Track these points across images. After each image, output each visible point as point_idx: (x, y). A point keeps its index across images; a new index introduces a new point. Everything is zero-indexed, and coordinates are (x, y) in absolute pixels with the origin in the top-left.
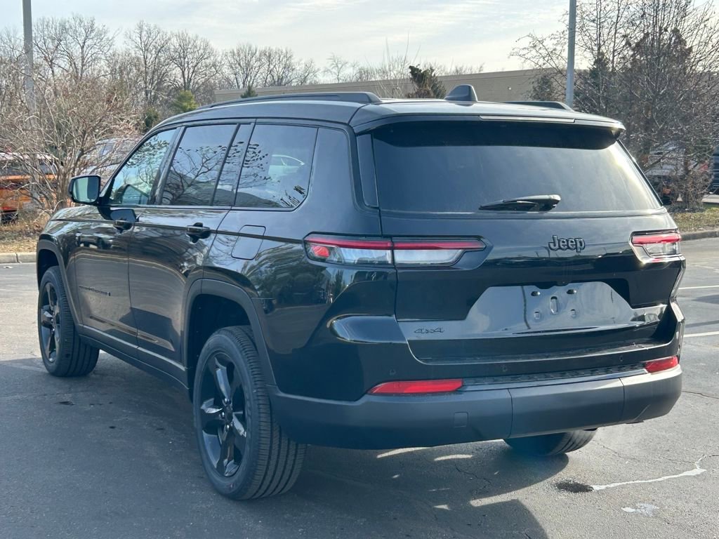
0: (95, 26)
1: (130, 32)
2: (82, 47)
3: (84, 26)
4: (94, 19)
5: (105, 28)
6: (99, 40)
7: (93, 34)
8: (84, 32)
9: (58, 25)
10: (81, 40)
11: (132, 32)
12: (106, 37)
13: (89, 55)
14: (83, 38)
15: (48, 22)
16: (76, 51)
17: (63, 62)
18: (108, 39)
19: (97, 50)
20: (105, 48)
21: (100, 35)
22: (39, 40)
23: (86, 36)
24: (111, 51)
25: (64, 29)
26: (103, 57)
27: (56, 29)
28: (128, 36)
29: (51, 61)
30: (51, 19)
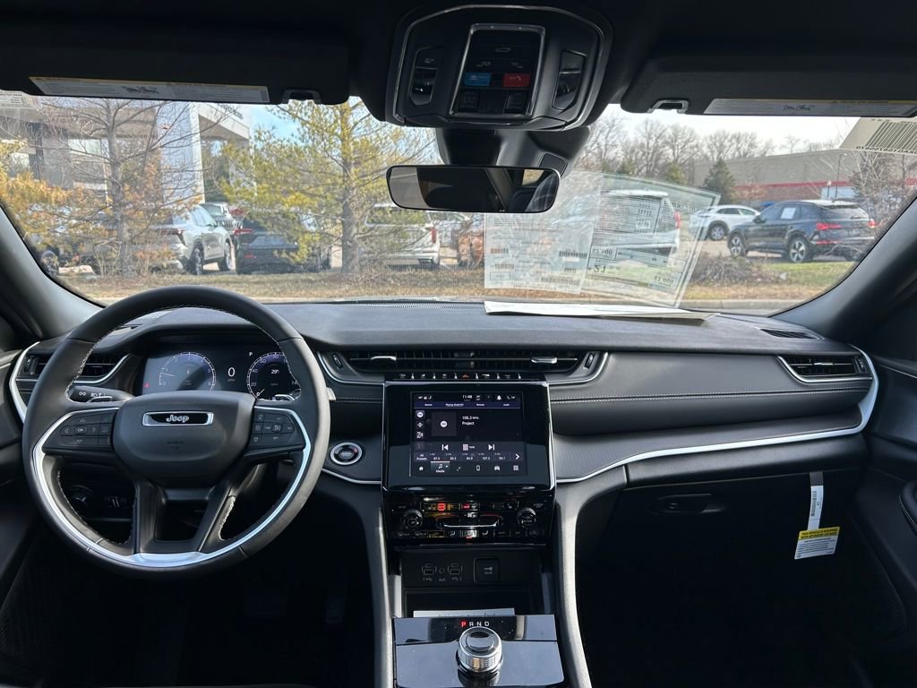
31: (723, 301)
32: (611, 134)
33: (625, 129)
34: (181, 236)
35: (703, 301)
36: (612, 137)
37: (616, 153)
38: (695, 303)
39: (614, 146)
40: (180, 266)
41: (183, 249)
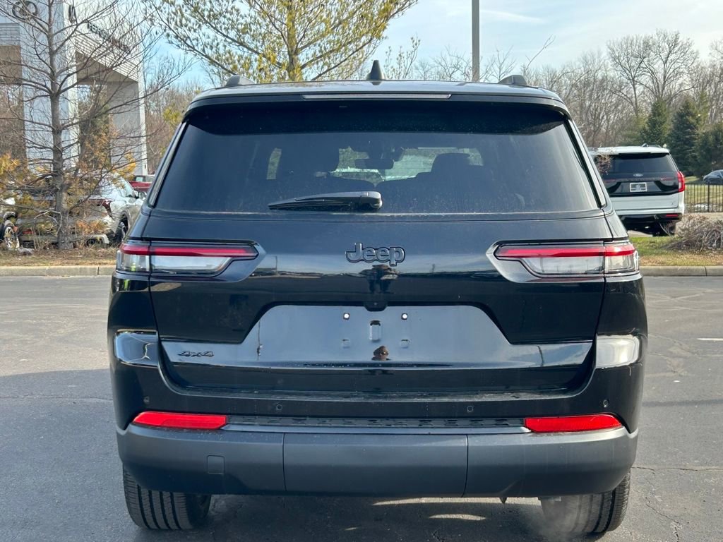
0: (679, 41)
1: (716, 43)
2: (665, 63)
3: (668, 40)
4: (679, 33)
5: (690, 41)
6: (682, 54)
7: (676, 49)
8: (667, 46)
9: (642, 42)
10: (664, 55)
11: (718, 43)
12: (690, 51)
13: (672, 70)
14: (666, 53)
15: (632, 41)
16: (658, 66)
17: (645, 79)
18: (692, 53)
19: (680, 64)
20: (689, 61)
21: (684, 50)
22: (622, 58)
23: (670, 52)
24: (695, 65)
25: (647, 46)
26: (686, 71)
27: (639, 47)
28: (714, 47)
29: (633, 79)
30: (635, 37)
31: (708, 267)
32: (671, 57)
33: (693, 48)
34: (108, 207)
35: (685, 267)
36: (674, 61)
37: (681, 85)
38: (676, 269)
39: (678, 74)
40: (107, 241)
41: (110, 222)
